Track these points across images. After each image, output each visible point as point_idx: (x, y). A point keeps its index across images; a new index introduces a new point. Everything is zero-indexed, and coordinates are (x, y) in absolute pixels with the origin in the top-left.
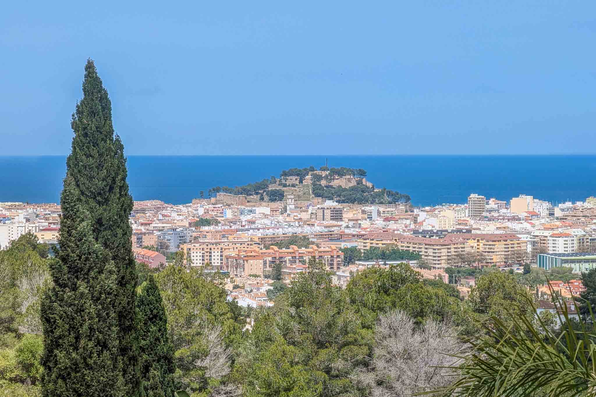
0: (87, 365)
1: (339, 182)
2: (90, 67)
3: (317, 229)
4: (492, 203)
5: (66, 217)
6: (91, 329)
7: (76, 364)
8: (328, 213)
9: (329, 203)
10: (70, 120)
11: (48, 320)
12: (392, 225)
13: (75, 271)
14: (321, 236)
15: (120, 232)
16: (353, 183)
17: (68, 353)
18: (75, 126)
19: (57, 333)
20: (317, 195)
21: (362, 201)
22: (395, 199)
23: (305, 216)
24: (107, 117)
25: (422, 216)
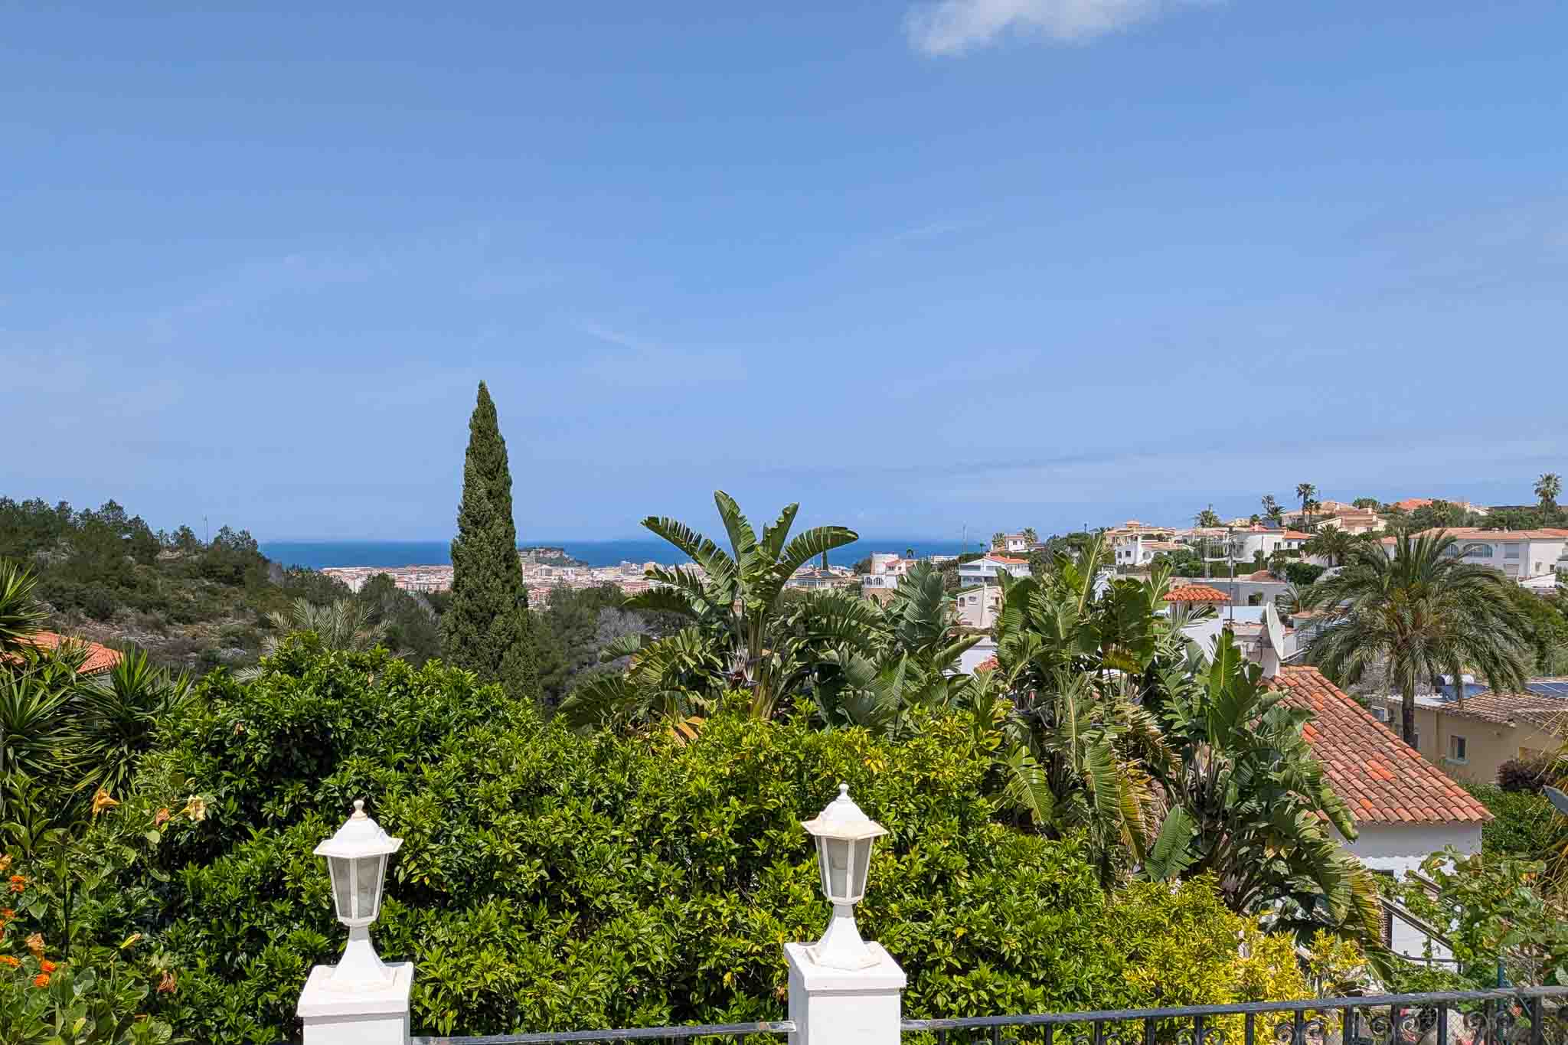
0: (487, 588)
1: (549, 555)
2: (482, 385)
3: (539, 580)
4: (634, 566)
5: (468, 486)
6: (488, 562)
7: (479, 587)
8: (544, 572)
9: (544, 566)
10: (468, 423)
11: (457, 558)
12: (579, 578)
13: (476, 523)
14: (540, 584)
15: (504, 499)
16: (558, 555)
17: (472, 580)
18: (471, 426)
19: (464, 566)
20: (537, 562)
21: (563, 565)
22: (581, 564)
23: (531, 573)
24: (495, 420)
25: (596, 573)
